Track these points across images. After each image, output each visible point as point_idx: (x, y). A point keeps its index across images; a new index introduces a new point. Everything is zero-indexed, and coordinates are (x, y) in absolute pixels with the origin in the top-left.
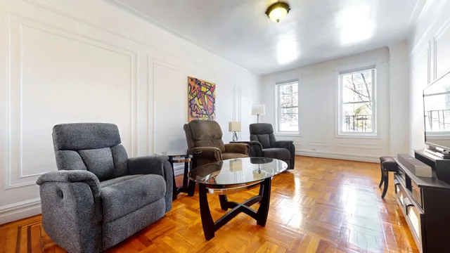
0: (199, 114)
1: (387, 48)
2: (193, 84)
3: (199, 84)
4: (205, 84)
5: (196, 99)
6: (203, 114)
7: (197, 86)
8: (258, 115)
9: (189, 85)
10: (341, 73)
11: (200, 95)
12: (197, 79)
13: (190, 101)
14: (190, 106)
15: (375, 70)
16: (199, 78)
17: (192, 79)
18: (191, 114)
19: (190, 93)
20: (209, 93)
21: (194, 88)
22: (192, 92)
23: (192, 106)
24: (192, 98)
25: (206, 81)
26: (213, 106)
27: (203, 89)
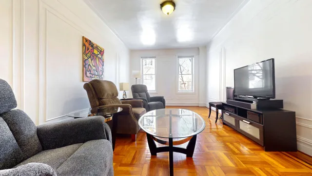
0: (92, 75)
1: (198, 48)
2: (87, 44)
3: (92, 46)
4: (97, 48)
5: (90, 59)
6: (95, 75)
7: (90, 48)
8: (136, 79)
9: (84, 45)
10: (179, 57)
11: (93, 56)
12: (90, 41)
13: (84, 61)
14: (84, 66)
15: (194, 58)
16: (92, 41)
17: (87, 40)
18: (86, 74)
19: (84, 53)
20: (100, 56)
21: (88, 49)
22: (87, 52)
23: (87, 66)
24: (86, 58)
25: (98, 45)
26: (103, 69)
27: (96, 52)
